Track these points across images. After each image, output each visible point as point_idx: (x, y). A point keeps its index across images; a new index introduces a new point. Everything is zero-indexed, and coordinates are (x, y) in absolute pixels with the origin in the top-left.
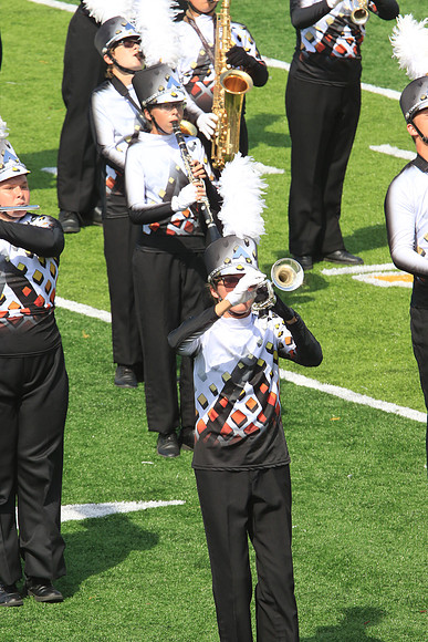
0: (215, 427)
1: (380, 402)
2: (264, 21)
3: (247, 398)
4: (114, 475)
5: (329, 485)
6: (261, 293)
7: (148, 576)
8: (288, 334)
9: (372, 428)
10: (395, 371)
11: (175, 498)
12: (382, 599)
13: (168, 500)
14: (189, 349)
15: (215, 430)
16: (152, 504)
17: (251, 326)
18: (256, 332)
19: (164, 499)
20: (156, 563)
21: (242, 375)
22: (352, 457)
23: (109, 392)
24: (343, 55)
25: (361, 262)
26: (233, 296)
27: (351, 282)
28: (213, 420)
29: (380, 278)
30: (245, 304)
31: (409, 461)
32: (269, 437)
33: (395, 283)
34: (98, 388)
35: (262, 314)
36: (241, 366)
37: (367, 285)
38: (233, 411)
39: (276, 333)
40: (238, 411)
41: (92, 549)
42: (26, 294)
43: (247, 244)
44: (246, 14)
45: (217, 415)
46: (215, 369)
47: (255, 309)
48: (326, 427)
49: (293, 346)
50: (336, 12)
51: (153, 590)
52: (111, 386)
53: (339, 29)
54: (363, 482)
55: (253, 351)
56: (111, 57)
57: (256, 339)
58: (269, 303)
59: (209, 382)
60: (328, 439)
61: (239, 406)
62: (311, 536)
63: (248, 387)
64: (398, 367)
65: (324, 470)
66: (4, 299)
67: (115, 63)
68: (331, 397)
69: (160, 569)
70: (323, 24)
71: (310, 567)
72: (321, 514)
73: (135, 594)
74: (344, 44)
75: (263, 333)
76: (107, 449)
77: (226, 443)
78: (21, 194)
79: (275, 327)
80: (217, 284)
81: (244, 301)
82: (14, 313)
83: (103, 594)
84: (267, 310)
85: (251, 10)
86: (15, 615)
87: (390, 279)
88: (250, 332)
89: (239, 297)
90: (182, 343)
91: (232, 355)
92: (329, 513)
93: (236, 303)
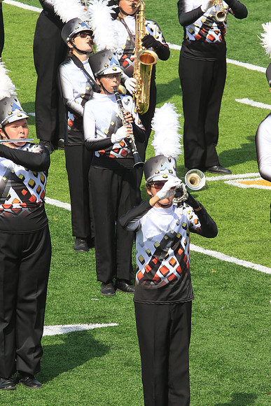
0: (149, 276)
1: (241, 261)
2: (169, 20)
3: (170, 258)
4: (74, 307)
5: (209, 313)
6: (178, 192)
7: (95, 371)
8: (195, 217)
9: (237, 278)
10: (251, 241)
11: (112, 322)
12: (243, 385)
13: (108, 323)
14: (133, 227)
15: (149, 278)
16: (98, 326)
17: (172, 213)
18: (175, 217)
19: (106, 322)
20: (100, 363)
21: (167, 244)
22: (224, 296)
23: (71, 254)
24: (213, 41)
25: (230, 172)
26: (161, 194)
27: (224, 185)
28: (148, 272)
29: (242, 183)
30: (168, 199)
31: (260, 298)
32: (183, 283)
33: (251, 186)
34: (63, 252)
35: (179, 205)
36: (166, 238)
37: (234, 187)
38: (161, 266)
39: (188, 217)
40: (164, 266)
41: (60, 354)
42: (24, 194)
43: (170, 161)
44: (157, 16)
45: (150, 269)
46: (150, 240)
47: (175, 202)
48: (208, 276)
49: (199, 225)
50: (207, 14)
51: (98, 379)
52: (72, 251)
53: (210, 25)
54: (231, 312)
55: (174, 228)
56: (72, 44)
57: (176, 221)
58: (184, 198)
59: (146, 248)
60: (209, 284)
61: (165, 263)
62: (198, 346)
63: (170, 251)
64: (253, 239)
65: (207, 304)
66: (10, 197)
67: (75, 47)
68: (211, 258)
69: (103, 367)
70: (199, 22)
71: (198, 365)
72: (205, 332)
73: (87, 382)
74: (213, 34)
75: (180, 217)
76: (69, 290)
77: (156, 287)
78: (22, 131)
79: (188, 214)
80: (150, 187)
81: (167, 196)
82: (16, 206)
83: (67, 382)
84: (183, 202)
85: (160, 14)
86: (11, 396)
87: (248, 183)
88: (172, 217)
89: (165, 194)
90: (128, 223)
91: (160, 231)
92: (209, 331)
93: (163, 198)
